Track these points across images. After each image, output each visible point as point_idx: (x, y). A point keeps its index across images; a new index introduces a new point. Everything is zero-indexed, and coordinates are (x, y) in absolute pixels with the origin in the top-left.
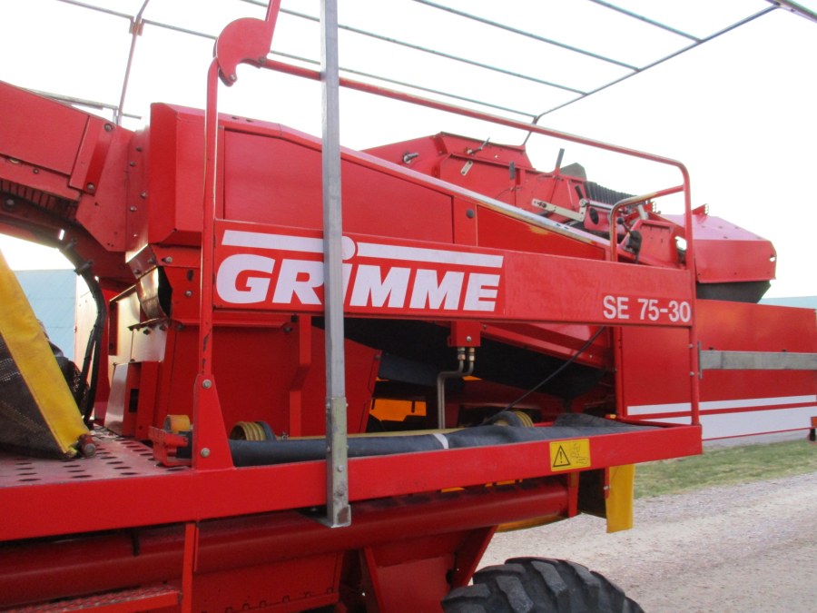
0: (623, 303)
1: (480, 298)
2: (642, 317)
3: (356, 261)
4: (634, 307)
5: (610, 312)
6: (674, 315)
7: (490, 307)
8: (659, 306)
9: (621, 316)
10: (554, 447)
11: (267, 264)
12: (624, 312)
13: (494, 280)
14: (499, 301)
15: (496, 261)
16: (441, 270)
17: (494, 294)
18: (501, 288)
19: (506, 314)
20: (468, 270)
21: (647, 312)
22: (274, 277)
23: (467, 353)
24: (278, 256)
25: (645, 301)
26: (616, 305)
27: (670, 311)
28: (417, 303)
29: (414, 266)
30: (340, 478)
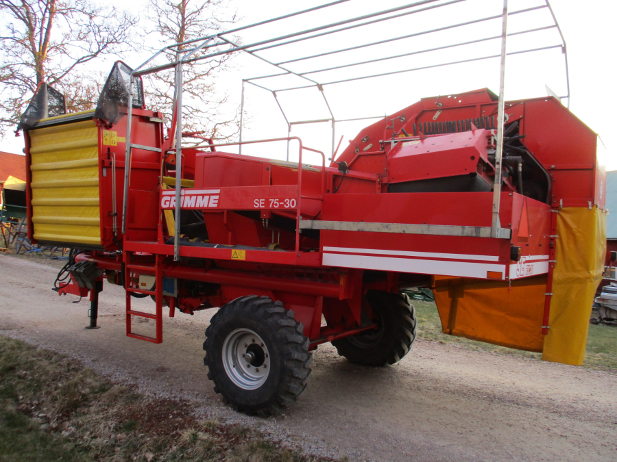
0: (262, 201)
1: (213, 203)
2: (271, 206)
3: (185, 195)
4: (267, 202)
5: (256, 205)
6: (287, 205)
7: (216, 206)
8: (279, 202)
9: (261, 207)
10: (233, 251)
11: (168, 198)
12: (262, 205)
13: (217, 197)
14: (218, 204)
15: (218, 191)
16: (203, 195)
17: (217, 201)
18: (219, 200)
19: (220, 207)
20: (210, 195)
21: (273, 204)
22: (170, 201)
23: (265, 221)
24: (171, 196)
25: (273, 200)
26: (259, 203)
27: (285, 203)
28: (197, 206)
29: (197, 195)
30: (176, 249)
